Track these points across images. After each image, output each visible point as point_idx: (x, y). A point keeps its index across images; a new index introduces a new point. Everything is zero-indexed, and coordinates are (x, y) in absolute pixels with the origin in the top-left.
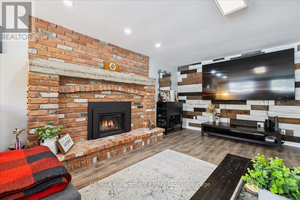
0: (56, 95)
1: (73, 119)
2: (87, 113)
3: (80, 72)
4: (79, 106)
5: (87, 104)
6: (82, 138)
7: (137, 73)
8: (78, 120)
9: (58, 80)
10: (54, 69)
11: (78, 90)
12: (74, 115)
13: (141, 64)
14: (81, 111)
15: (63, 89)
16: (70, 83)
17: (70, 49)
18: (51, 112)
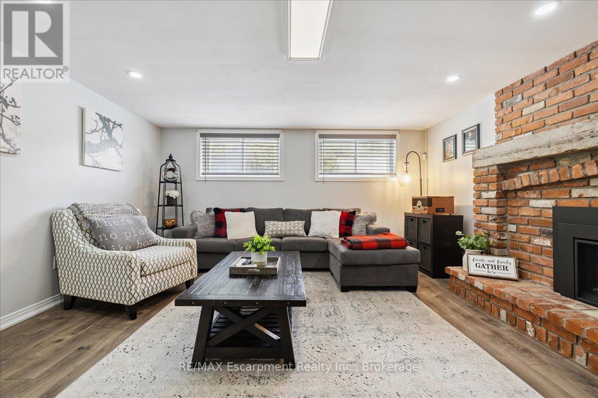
0: (493, 194)
1: (527, 236)
2: (551, 229)
4: (536, 214)
5: (552, 211)
6: (546, 281)
8: (537, 241)
9: (497, 172)
10: (491, 157)
11: (526, 184)
12: (529, 229)
14: (541, 224)
15: (507, 184)
16: (522, 172)
17: (542, 104)
18: (490, 218)
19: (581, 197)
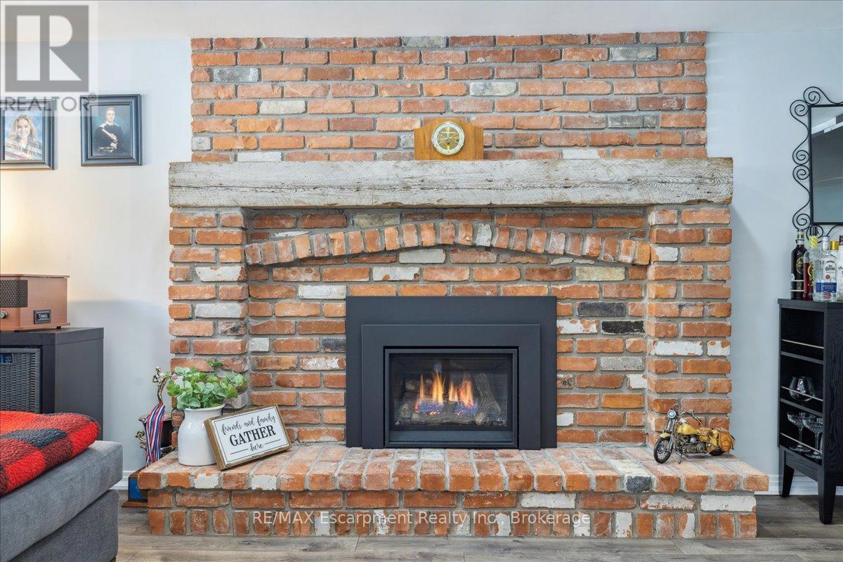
0: (233, 272)
1: (293, 357)
2: (342, 338)
3: (303, 187)
4: (313, 312)
5: (342, 305)
6: (328, 433)
7: (614, 140)
8: (314, 363)
9: (241, 223)
10: (227, 188)
11: (303, 253)
12: (298, 343)
13: (642, 87)
14: (322, 329)
15: (260, 253)
16: (284, 229)
17: (299, 105)
18: (222, 327)
19: (386, 280)
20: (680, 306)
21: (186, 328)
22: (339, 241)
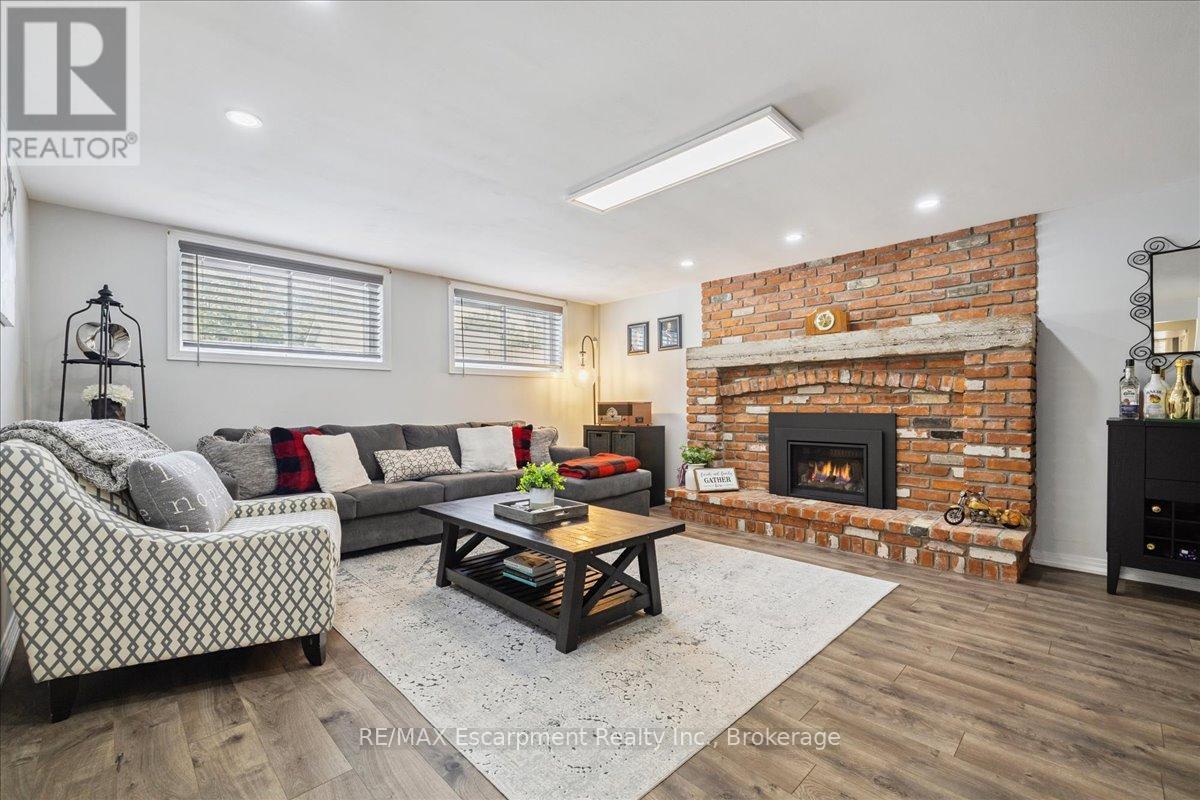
0: (712, 400)
1: (744, 444)
2: (767, 435)
3: (744, 356)
4: (753, 421)
5: (767, 417)
6: (762, 486)
7: (952, 306)
8: (754, 447)
9: (717, 376)
10: (710, 358)
11: (746, 390)
12: (746, 437)
13: (974, 266)
14: (758, 430)
15: (726, 389)
16: (739, 377)
17: (751, 309)
18: (709, 427)
19: (790, 403)
20: (985, 422)
21: (694, 427)
22: (763, 383)
